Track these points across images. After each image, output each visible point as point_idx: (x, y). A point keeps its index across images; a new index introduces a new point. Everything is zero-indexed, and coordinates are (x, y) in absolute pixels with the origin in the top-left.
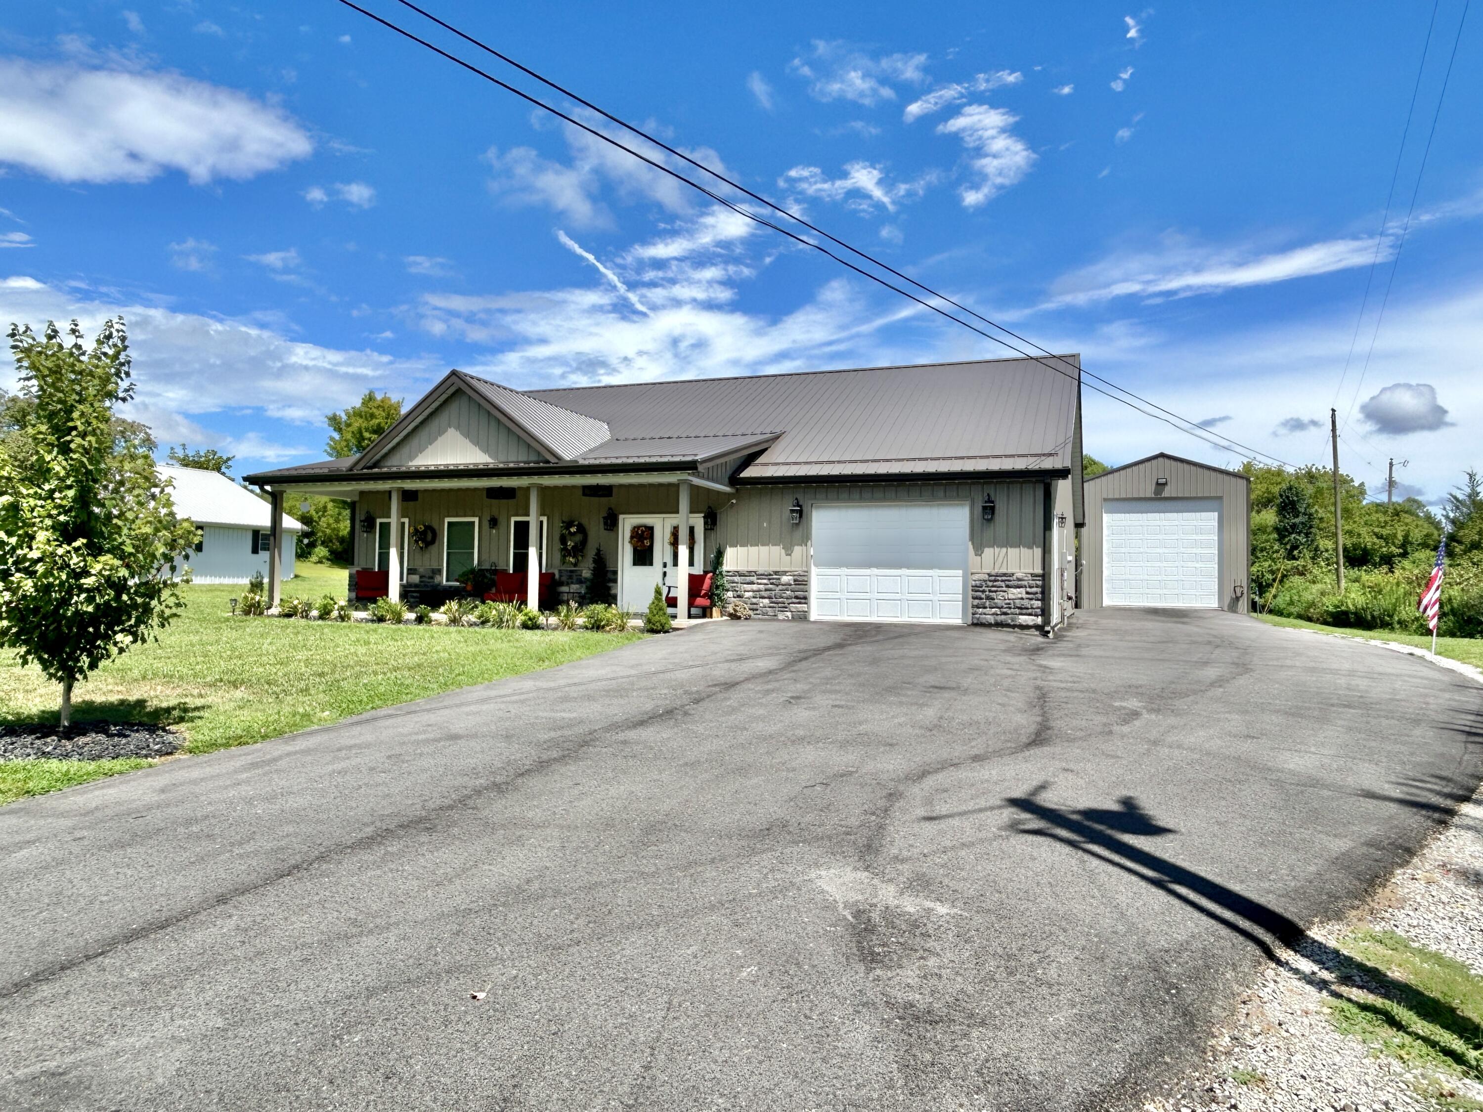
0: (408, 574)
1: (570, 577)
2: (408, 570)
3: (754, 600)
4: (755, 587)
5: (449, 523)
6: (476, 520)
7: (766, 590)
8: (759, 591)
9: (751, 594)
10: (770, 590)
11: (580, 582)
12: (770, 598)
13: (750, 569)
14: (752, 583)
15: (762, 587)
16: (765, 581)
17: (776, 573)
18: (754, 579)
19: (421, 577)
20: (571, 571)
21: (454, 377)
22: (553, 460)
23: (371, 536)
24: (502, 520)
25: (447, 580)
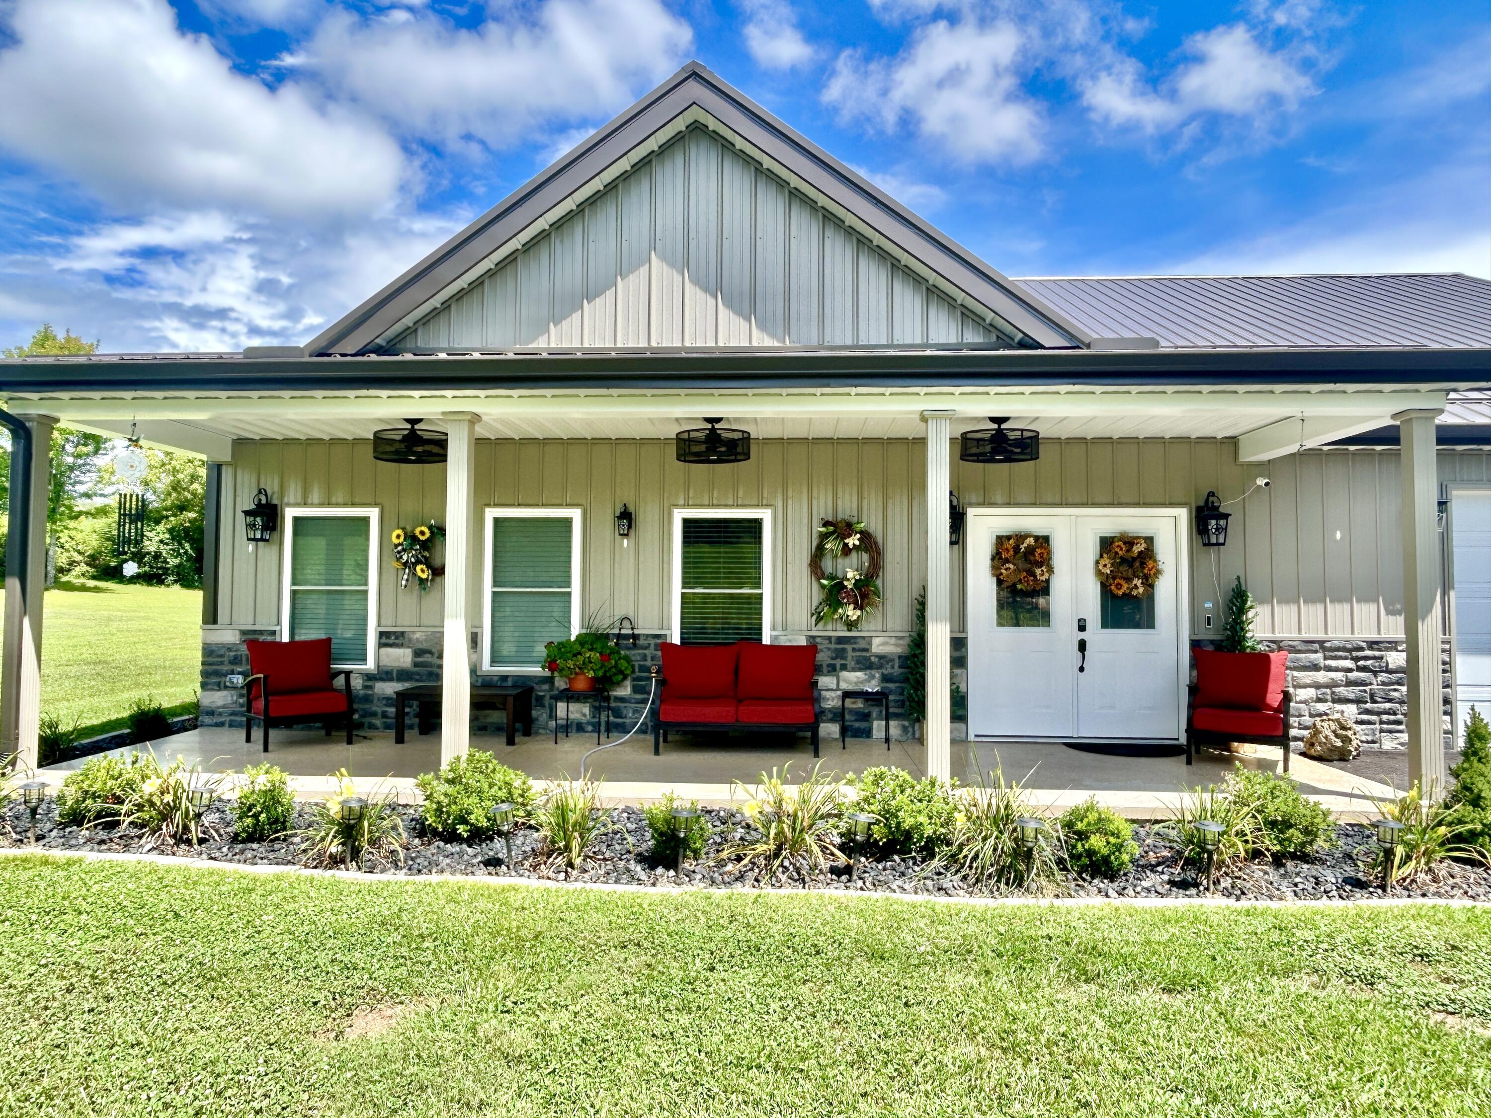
0: (381, 645)
1: (840, 654)
2: (381, 634)
3: (1321, 707)
4: (1322, 677)
5: (497, 521)
6: (575, 515)
7: (1350, 683)
8: (1333, 685)
9: (1311, 693)
10: (1362, 683)
11: (865, 664)
12: (1358, 701)
13: (1305, 636)
14: (1315, 667)
15: (1339, 676)
16: (1349, 664)
17: (1372, 645)
18: (1318, 657)
19: (418, 653)
20: (840, 640)
21: (692, 84)
22: (1048, 338)
23: (267, 552)
24: (647, 517)
25: (494, 661)
